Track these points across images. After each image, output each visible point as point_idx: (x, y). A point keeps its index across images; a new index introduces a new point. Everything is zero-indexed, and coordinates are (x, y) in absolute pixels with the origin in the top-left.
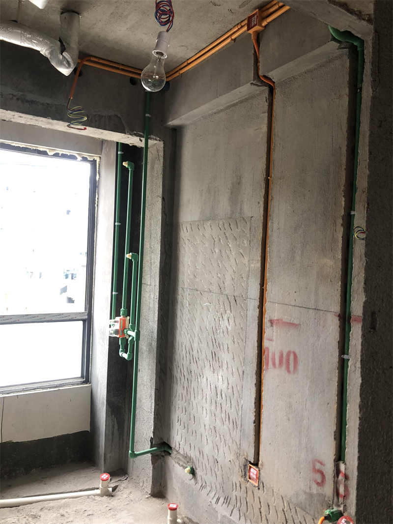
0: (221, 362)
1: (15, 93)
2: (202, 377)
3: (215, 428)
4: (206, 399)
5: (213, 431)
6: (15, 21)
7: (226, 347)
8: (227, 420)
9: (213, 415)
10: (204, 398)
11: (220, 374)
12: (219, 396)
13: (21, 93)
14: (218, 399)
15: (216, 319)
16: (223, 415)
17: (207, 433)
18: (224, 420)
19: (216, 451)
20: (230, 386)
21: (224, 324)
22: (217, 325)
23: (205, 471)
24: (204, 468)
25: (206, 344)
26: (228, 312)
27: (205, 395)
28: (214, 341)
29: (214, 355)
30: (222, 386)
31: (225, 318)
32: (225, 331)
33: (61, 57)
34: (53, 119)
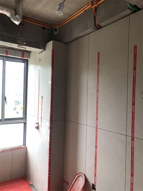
33: (15, 17)
34: (12, 43)
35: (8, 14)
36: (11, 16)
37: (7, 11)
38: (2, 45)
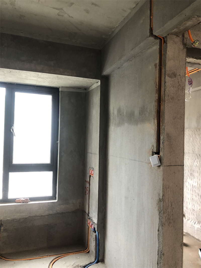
0: (194, 176)
2: (186, 182)
3: (193, 199)
4: (189, 189)
5: (192, 200)
7: (196, 171)
8: (198, 195)
9: (192, 195)
10: (188, 189)
11: (194, 181)
12: (194, 188)
14: (194, 189)
15: (192, 162)
16: (196, 194)
17: (189, 201)
18: (196, 196)
19: (194, 207)
20: (199, 184)
21: (195, 163)
22: (192, 164)
23: (189, 214)
24: (189, 213)
25: (188, 171)
26: (197, 159)
27: (188, 188)
28: (191, 169)
29: (191, 174)
30: (195, 184)
31: (196, 161)
32: (196, 166)
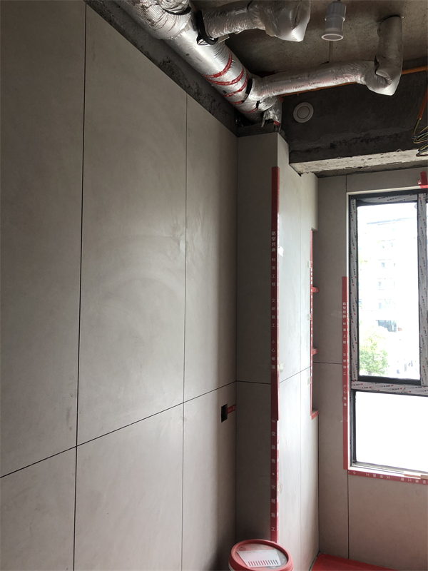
1: (358, 136)
6: (328, 62)
13: (363, 133)
33: (376, 77)
34: (403, 150)
35: (359, 79)
36: (365, 80)
37: (354, 72)
38: (385, 163)
